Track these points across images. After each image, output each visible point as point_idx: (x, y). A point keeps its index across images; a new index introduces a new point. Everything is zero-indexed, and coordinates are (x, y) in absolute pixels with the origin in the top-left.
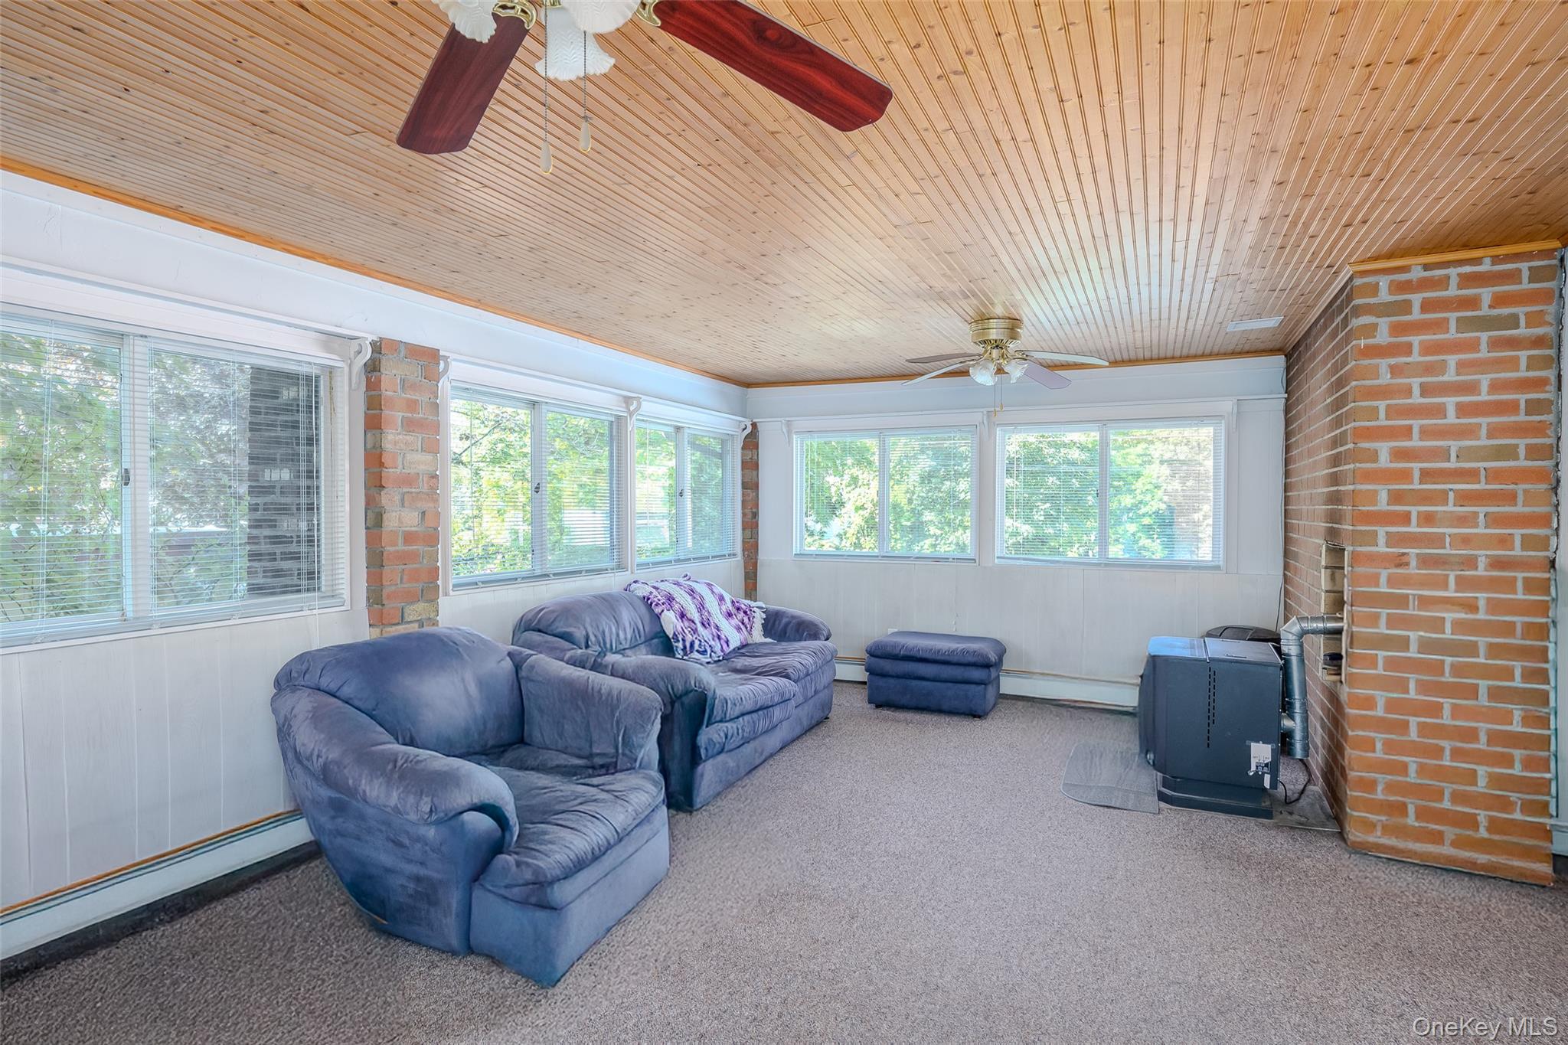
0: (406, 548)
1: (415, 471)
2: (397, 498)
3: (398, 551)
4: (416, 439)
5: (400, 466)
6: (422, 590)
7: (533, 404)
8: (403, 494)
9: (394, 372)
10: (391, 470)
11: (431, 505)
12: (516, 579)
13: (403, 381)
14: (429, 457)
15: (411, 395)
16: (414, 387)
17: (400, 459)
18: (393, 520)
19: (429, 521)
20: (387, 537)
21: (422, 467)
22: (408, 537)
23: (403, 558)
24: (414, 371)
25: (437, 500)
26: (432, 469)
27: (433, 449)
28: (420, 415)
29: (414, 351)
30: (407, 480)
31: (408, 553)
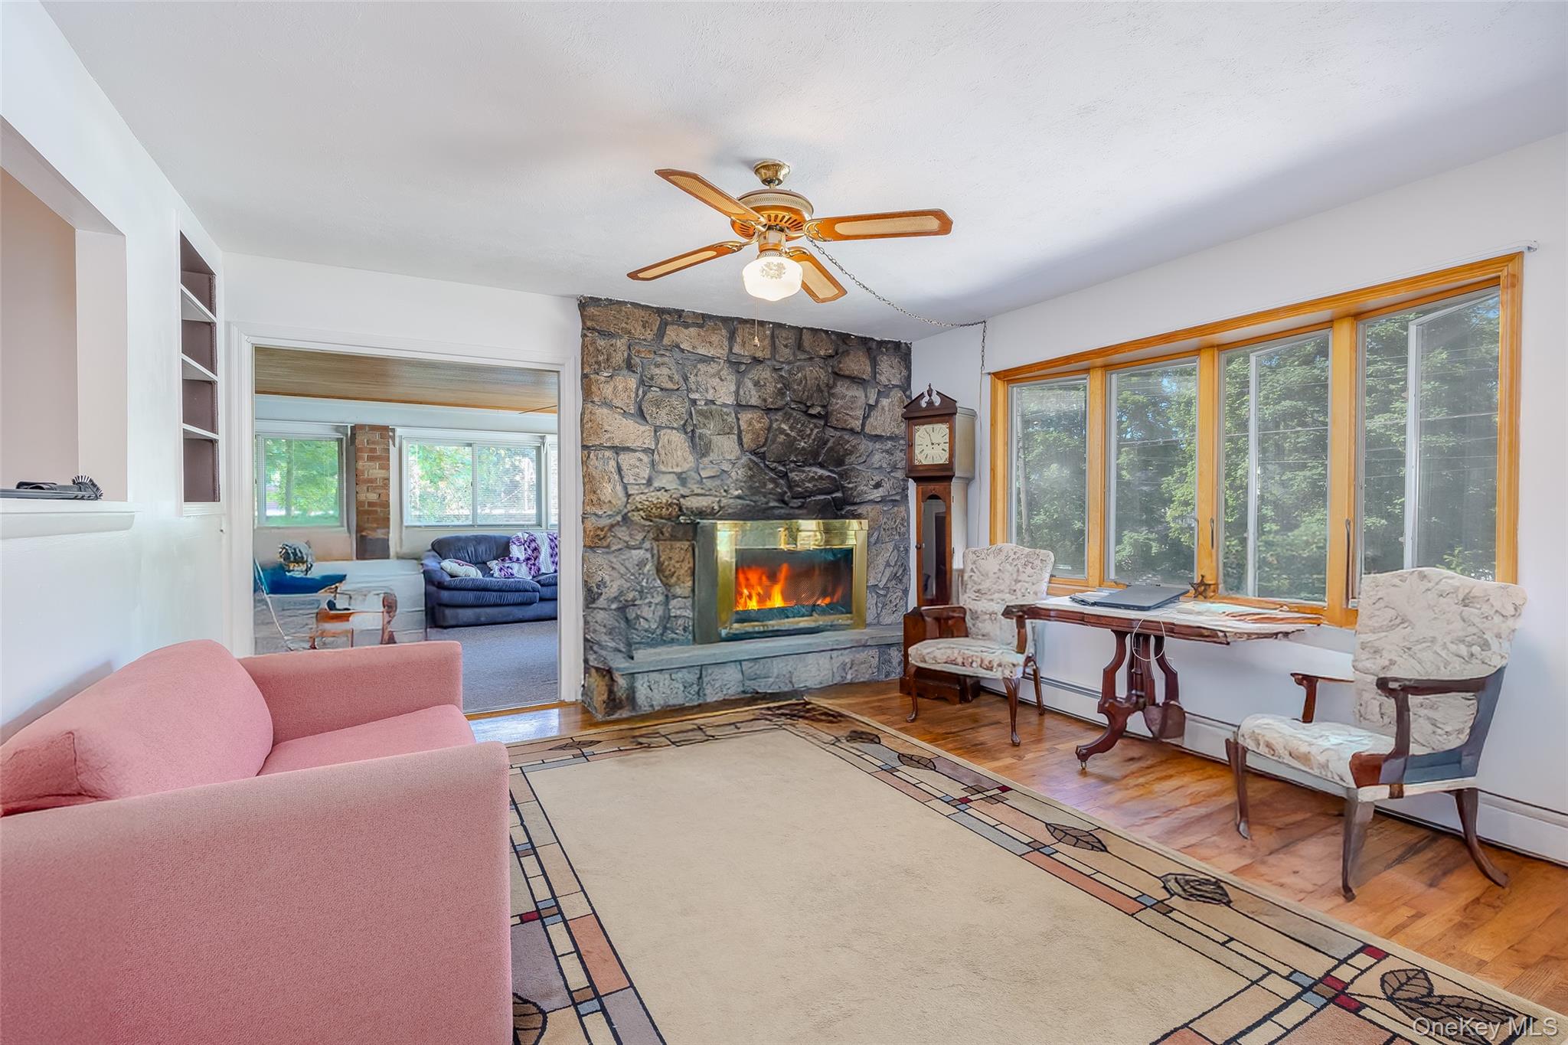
0: (370, 509)
1: (374, 477)
2: (365, 488)
3: (364, 510)
4: (376, 464)
5: (366, 476)
8: (368, 487)
9: (363, 437)
10: (361, 477)
11: (385, 491)
13: (367, 441)
14: (384, 471)
15: (373, 446)
16: (374, 443)
17: (366, 472)
18: (362, 497)
19: (383, 498)
20: (359, 504)
21: (380, 476)
22: (370, 504)
23: (368, 512)
24: (377, 436)
25: (388, 489)
26: (386, 476)
27: (387, 468)
28: (378, 454)
29: (374, 428)
30: (371, 481)
31: (371, 511)
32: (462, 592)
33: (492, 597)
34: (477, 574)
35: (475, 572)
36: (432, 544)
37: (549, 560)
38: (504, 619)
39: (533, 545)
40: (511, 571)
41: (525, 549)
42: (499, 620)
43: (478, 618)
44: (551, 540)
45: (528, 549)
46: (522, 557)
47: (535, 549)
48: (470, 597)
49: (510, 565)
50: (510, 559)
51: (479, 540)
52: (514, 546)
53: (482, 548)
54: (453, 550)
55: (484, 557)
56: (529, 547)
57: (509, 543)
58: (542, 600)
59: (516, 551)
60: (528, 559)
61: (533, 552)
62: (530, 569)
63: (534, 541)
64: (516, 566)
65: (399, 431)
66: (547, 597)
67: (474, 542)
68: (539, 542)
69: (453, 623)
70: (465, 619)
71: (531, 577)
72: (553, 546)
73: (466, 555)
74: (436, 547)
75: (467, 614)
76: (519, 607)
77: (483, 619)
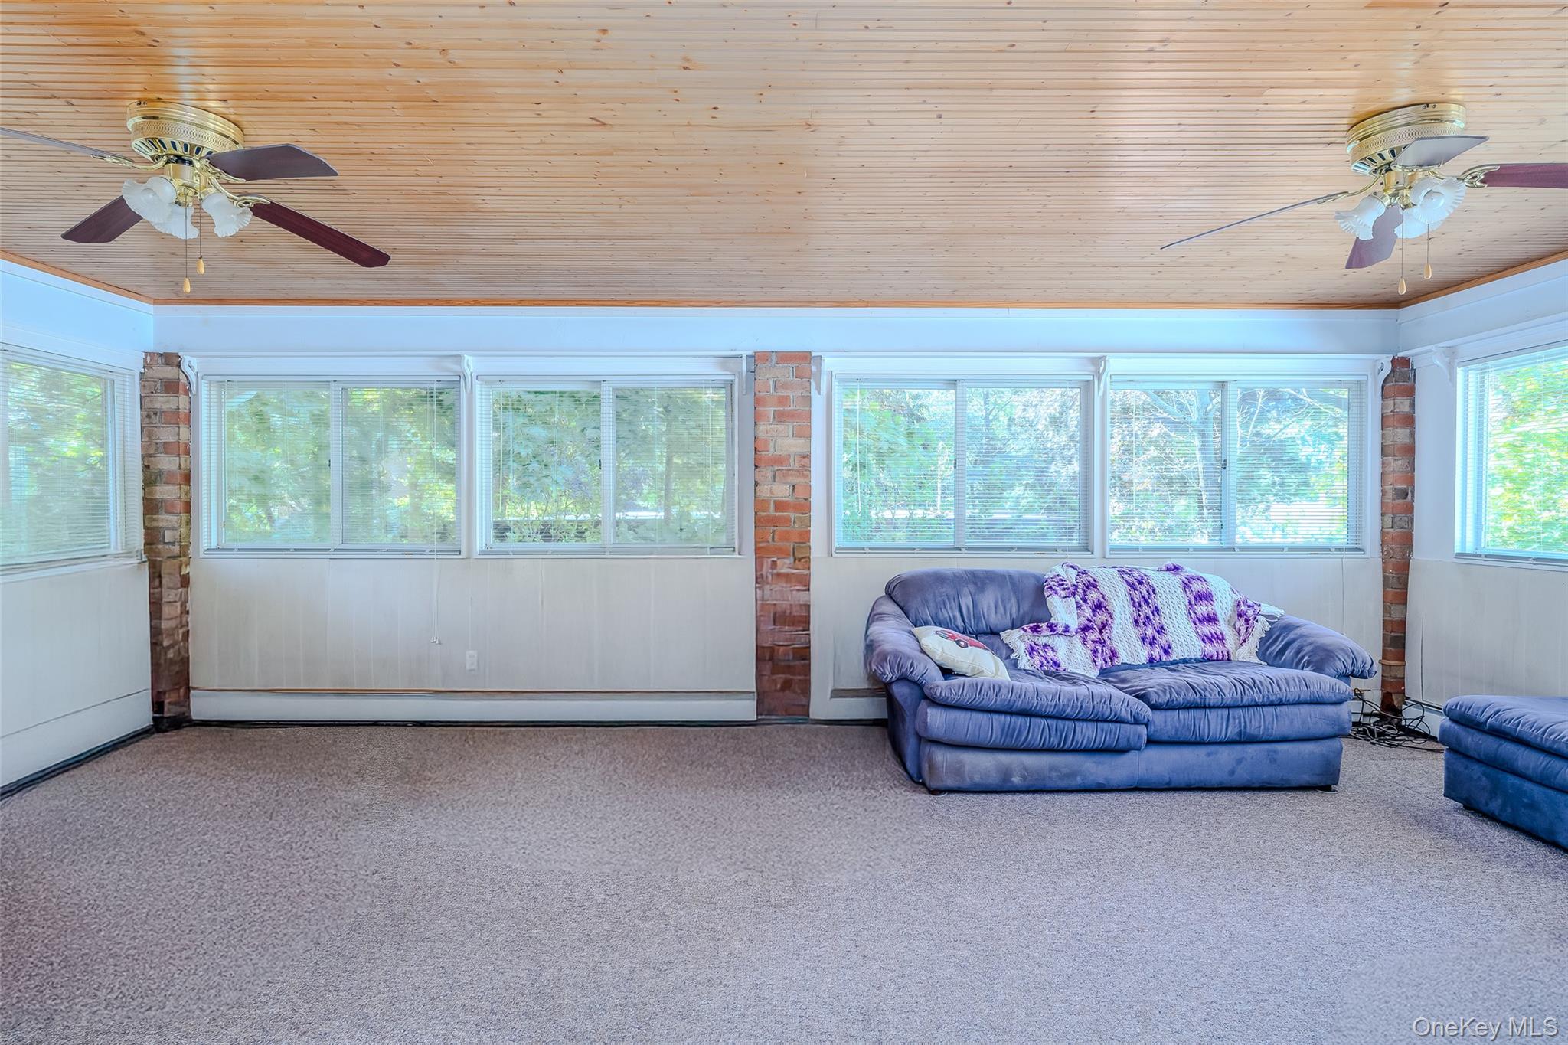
0: (777, 514)
1: (786, 453)
2: (770, 475)
3: (768, 516)
4: (788, 428)
5: (772, 450)
6: (794, 549)
7: (953, 384)
8: (775, 472)
9: (767, 376)
10: (763, 453)
11: (802, 480)
12: (914, 549)
13: (775, 383)
14: (801, 441)
15: (782, 393)
16: (785, 386)
17: (772, 444)
18: (765, 492)
19: (800, 493)
20: (760, 504)
21: (794, 450)
22: (780, 506)
23: (774, 521)
24: (787, 373)
25: (808, 476)
26: (803, 450)
27: (805, 434)
28: (792, 407)
29: (785, 358)
30: (779, 460)
31: (780, 517)
32: (975, 715)
33: (1037, 730)
34: (997, 669)
35: (993, 665)
36: (888, 586)
37: (1134, 634)
38: (1063, 784)
39: (1093, 596)
40: (1050, 654)
41: (1079, 607)
42: (1050, 784)
43: (1006, 774)
44: (1132, 586)
45: (1084, 606)
46: (1074, 625)
47: (1098, 607)
48: (988, 727)
49: (1050, 641)
50: (1052, 628)
51: (980, 581)
52: (1056, 597)
53: (988, 600)
54: (932, 604)
55: (994, 619)
56: (1085, 601)
57: (1042, 589)
58: (1152, 742)
59: (1063, 611)
60: (1086, 629)
61: (1094, 611)
62: (1095, 652)
63: (1095, 587)
64: (1059, 643)
65: (829, 363)
66: (1165, 738)
67: (971, 587)
68: (1104, 587)
69: (950, 783)
70: (977, 779)
71: (1097, 673)
72: (1137, 597)
73: (958, 615)
74: (896, 593)
75: (981, 765)
76: (1098, 758)
77: (1016, 780)
